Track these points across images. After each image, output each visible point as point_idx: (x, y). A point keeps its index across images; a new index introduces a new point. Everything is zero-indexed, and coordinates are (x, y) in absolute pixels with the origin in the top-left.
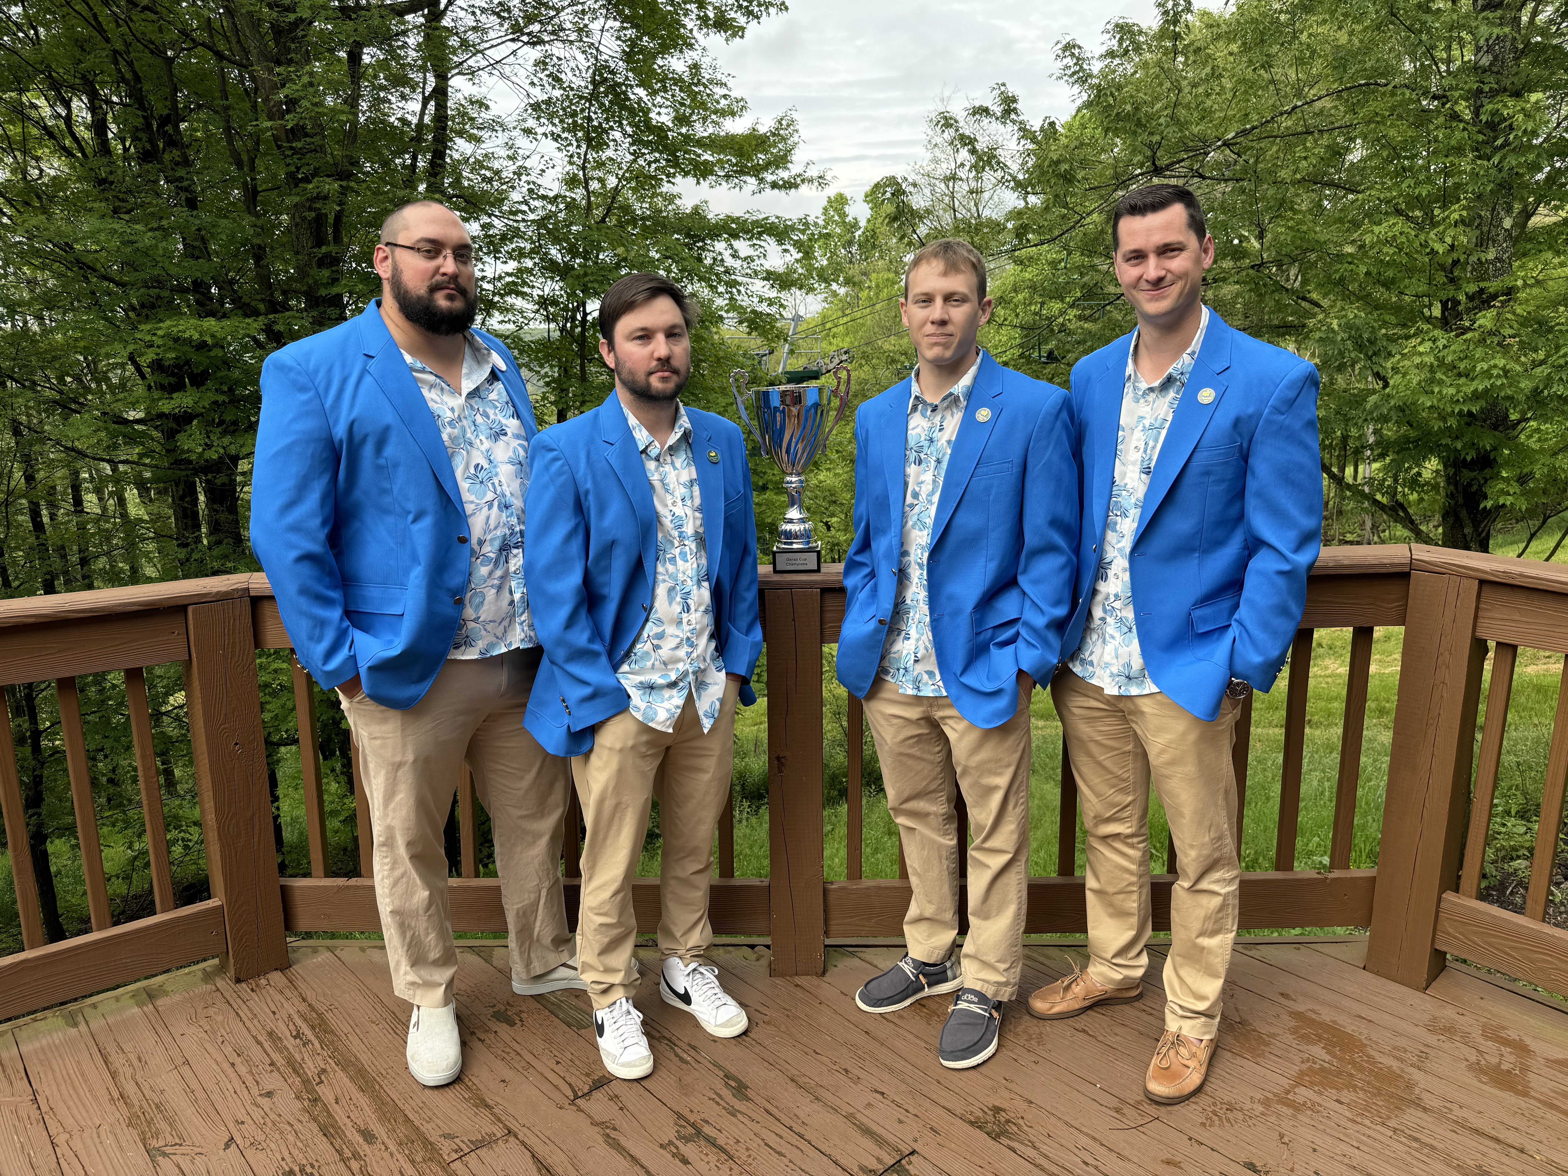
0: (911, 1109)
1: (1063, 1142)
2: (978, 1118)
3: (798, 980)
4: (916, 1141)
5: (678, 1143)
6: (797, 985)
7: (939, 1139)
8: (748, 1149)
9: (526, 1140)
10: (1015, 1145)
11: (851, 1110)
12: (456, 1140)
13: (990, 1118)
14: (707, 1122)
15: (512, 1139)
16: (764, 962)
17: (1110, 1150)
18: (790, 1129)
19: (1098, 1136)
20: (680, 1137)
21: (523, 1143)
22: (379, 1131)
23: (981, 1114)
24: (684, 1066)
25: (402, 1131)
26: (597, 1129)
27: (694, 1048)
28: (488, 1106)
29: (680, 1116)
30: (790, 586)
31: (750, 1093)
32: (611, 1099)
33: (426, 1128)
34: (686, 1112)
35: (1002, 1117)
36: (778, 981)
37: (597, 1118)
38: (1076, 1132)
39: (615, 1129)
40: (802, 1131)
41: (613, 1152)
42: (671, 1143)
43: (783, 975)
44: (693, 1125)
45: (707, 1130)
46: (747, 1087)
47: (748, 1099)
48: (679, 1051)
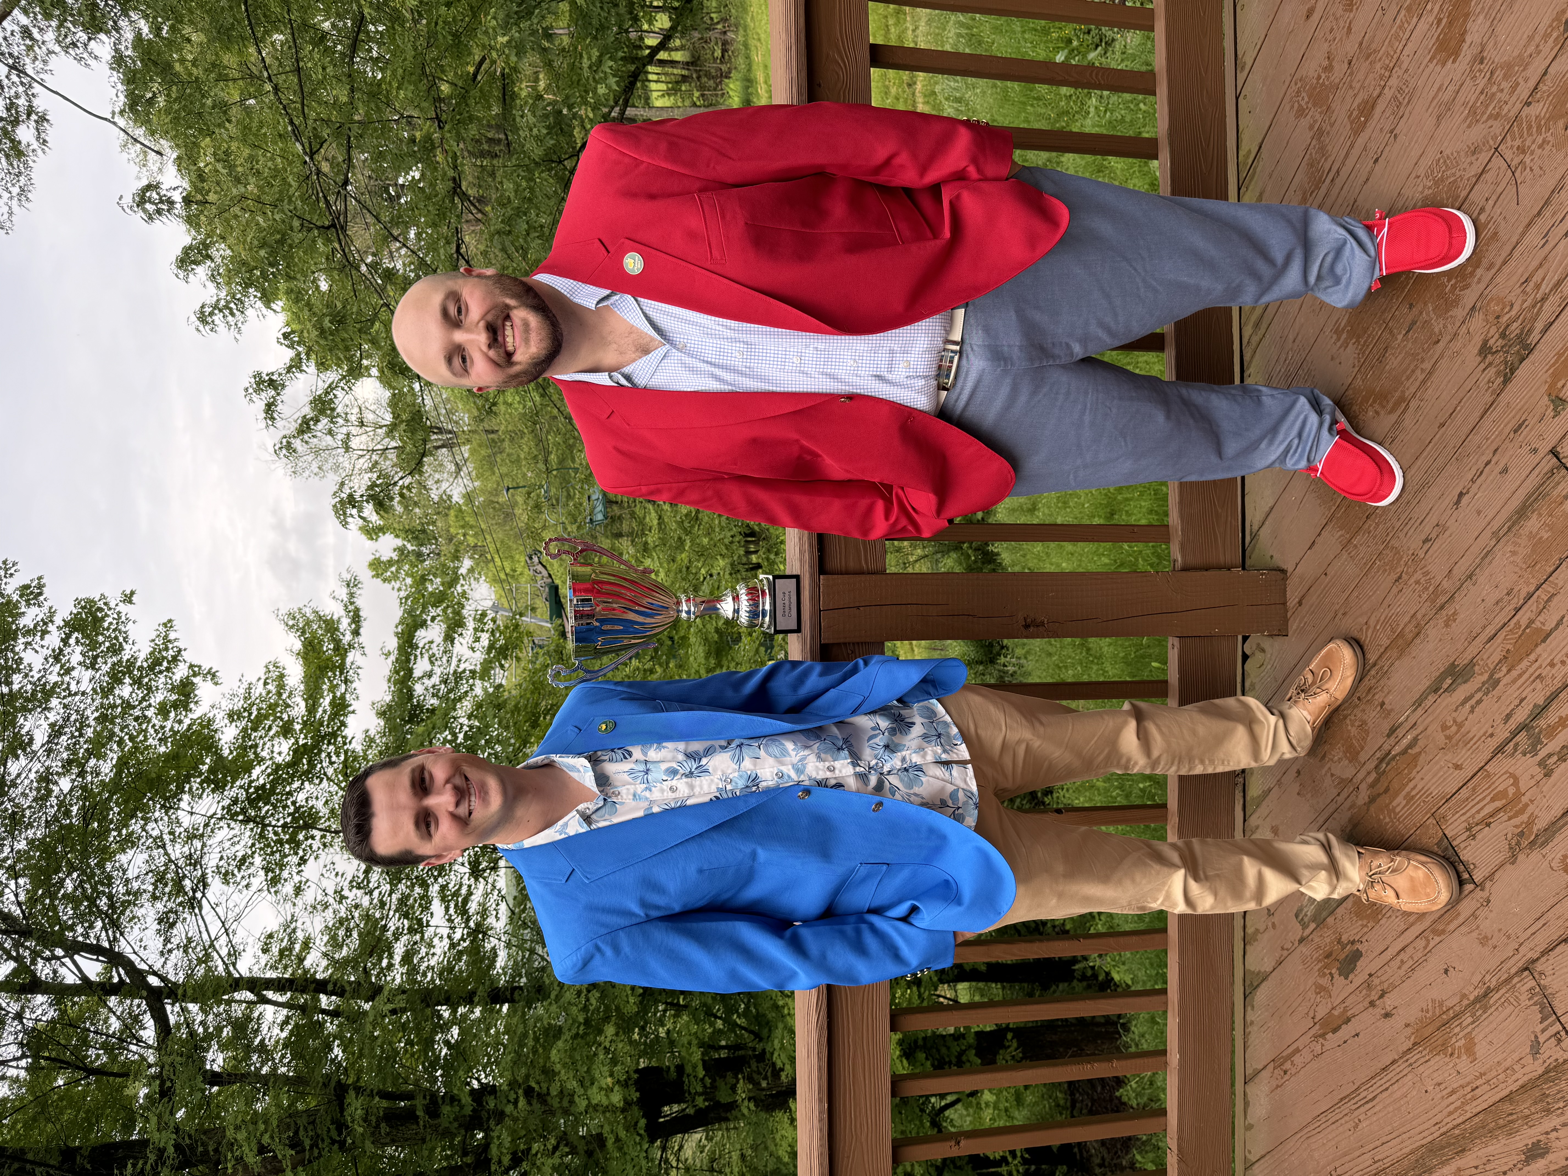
0: (1485, 459)
1: (1535, 263)
2: (1498, 373)
3: (1292, 602)
4: (1535, 451)
5: (1542, 754)
6: (1300, 603)
7: (1531, 421)
8: (1552, 665)
9: (1540, 949)
10: (1539, 326)
11: (1488, 533)
12: (1542, 1039)
13: (1499, 358)
14: (1508, 717)
15: (1539, 966)
16: (1266, 643)
17: (1547, 203)
18: (1517, 610)
19: (1527, 221)
20: (1534, 751)
21: (1544, 953)
22: (1527, 1136)
23: (1492, 371)
24: (1420, 743)
25: (1524, 1106)
26: (1521, 857)
27: (1393, 731)
28: (1485, 995)
29: (1499, 749)
30: (818, 613)
31: (1462, 662)
32: (1474, 837)
33: (1522, 1076)
34: (1493, 743)
35: (1495, 342)
36: (1293, 626)
37: (1505, 854)
38: (1520, 248)
39: (1521, 834)
40: (1523, 594)
41: (1558, 838)
42: (1542, 763)
43: (1286, 621)
44: (1515, 734)
45: (1521, 716)
46: (1453, 665)
47: (1471, 663)
48: (1397, 749)
